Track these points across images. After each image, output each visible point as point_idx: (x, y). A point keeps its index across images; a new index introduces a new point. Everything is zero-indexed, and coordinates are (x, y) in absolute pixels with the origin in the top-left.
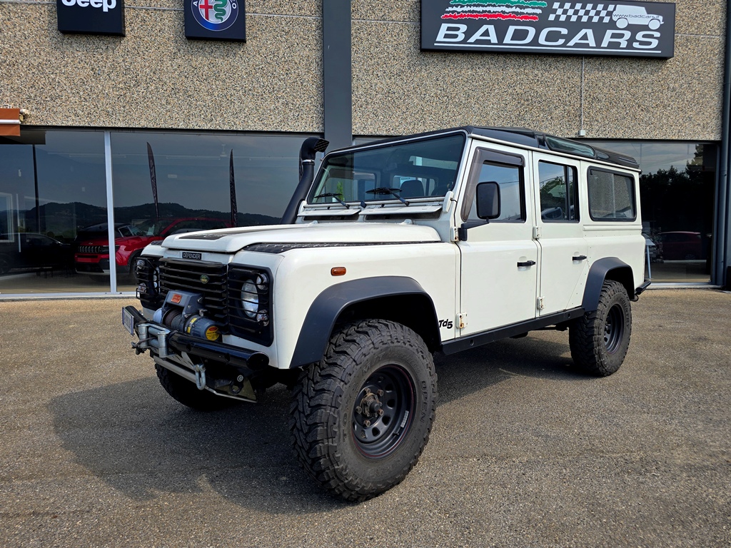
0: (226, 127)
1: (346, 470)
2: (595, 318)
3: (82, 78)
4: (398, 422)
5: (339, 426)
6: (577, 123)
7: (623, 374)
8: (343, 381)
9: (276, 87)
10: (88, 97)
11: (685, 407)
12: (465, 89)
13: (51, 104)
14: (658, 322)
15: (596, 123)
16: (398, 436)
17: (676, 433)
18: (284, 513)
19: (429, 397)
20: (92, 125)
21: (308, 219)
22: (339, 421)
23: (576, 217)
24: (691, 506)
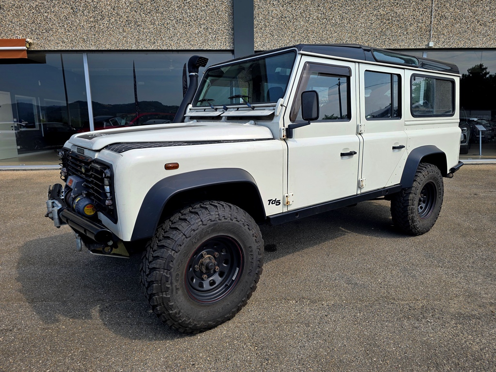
0: (165, 48)
1: (179, 314)
2: (410, 193)
3: (66, 15)
4: (231, 276)
5: (171, 283)
6: (428, 37)
7: (434, 233)
8: (174, 250)
9: (199, 16)
10: (70, 29)
11: (473, 262)
12: (340, 12)
13: (46, 34)
14: (475, 191)
15: (442, 36)
16: (229, 287)
17: (458, 285)
18: (140, 339)
19: (255, 258)
20: (74, 49)
21: (192, 118)
22: (172, 279)
23: (398, 114)
24: (449, 350)
